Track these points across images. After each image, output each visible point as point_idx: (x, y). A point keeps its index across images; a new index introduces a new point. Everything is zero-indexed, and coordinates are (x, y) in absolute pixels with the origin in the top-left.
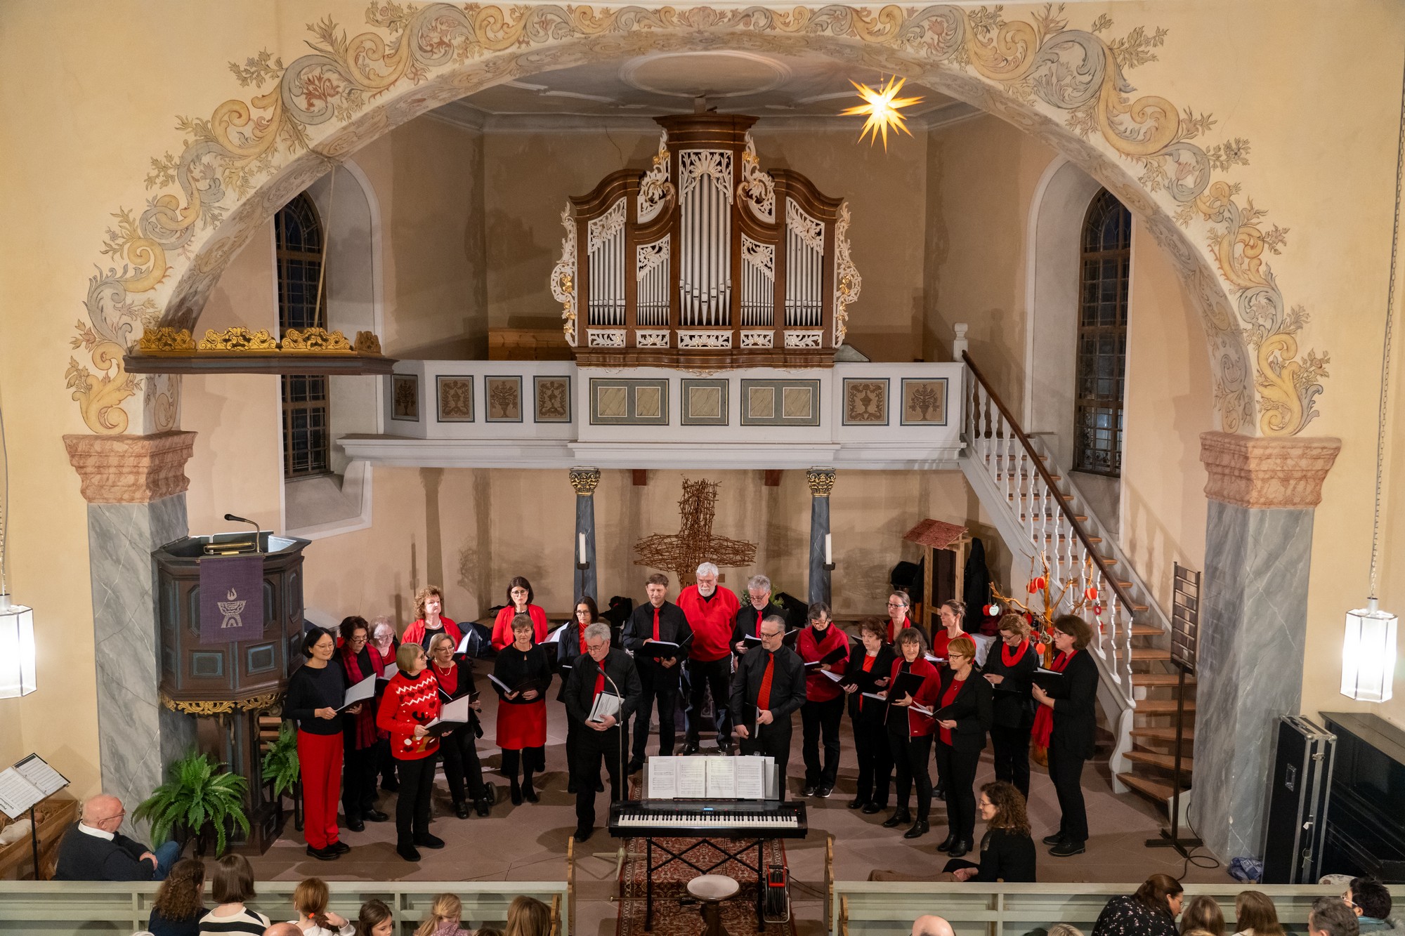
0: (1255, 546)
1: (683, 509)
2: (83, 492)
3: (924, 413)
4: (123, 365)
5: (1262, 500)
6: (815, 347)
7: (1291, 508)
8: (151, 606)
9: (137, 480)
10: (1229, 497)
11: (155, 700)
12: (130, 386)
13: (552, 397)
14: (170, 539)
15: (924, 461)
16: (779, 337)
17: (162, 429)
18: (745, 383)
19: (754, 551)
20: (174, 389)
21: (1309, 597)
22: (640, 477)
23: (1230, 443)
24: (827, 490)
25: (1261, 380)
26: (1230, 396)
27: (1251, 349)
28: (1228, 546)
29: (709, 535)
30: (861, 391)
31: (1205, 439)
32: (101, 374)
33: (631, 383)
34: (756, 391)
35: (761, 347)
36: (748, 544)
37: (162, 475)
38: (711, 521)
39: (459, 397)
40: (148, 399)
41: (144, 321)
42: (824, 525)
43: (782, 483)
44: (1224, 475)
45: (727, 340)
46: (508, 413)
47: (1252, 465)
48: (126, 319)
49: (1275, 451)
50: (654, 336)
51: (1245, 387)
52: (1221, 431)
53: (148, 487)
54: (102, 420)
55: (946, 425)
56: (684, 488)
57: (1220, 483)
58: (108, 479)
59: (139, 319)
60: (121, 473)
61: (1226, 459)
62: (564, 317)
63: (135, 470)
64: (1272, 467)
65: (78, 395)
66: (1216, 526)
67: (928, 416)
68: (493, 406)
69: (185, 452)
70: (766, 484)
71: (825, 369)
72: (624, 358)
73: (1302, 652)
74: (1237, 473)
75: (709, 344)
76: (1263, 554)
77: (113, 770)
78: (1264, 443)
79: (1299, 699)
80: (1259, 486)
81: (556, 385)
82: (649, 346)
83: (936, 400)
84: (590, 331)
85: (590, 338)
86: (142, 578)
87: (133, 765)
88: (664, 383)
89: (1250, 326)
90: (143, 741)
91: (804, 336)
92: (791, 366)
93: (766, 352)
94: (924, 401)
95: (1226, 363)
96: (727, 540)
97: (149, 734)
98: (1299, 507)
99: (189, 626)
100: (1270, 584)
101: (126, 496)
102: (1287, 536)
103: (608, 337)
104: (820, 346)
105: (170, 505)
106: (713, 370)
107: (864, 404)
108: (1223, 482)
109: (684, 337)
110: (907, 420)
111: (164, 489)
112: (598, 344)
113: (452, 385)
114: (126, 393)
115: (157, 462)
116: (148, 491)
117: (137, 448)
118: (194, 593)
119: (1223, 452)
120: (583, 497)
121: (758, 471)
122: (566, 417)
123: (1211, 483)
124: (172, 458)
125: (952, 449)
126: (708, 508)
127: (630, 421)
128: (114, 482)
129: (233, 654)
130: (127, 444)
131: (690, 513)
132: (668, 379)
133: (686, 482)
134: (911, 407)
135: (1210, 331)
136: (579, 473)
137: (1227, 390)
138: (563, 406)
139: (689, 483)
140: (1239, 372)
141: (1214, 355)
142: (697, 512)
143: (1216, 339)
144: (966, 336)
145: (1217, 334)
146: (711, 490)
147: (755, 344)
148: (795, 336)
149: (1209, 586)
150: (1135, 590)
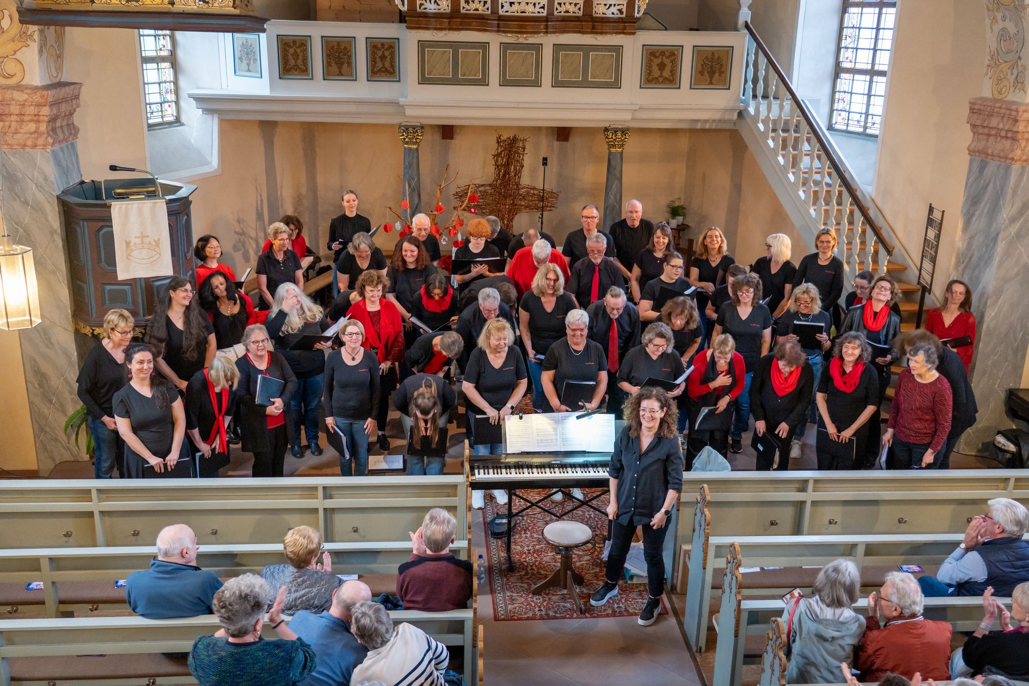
0: (1013, 196)
1: (497, 161)
3: (711, 78)
4: (16, 16)
5: (1024, 157)
6: (620, 16)
8: (60, 243)
9: (38, 128)
10: (993, 155)
11: (70, 327)
12: (24, 37)
13: (383, 58)
14: (69, 183)
15: (706, 121)
16: (588, 6)
17: (57, 80)
18: (557, 47)
19: (556, 198)
20: (60, 38)
22: (447, 132)
23: (1000, 108)
24: (623, 145)
26: (1003, 65)
28: (987, 196)
29: (518, 184)
30: (658, 57)
31: (975, 104)
33: (455, 46)
34: (567, 55)
35: (571, 14)
36: (552, 192)
37: (58, 124)
38: (520, 171)
39: (298, 55)
40: (41, 51)
42: (618, 176)
43: (571, 139)
44: (989, 135)
45: (543, 7)
46: (343, 71)
47: (1021, 127)
51: (1020, 58)
52: (991, 96)
53: (49, 135)
55: (729, 89)
56: (498, 142)
57: (984, 142)
58: (10, 127)
60: (22, 121)
61: (994, 122)
63: (35, 118)
66: (976, 179)
67: (714, 81)
68: (329, 64)
69: (74, 102)
70: (558, 140)
71: (628, 36)
72: (449, 22)
74: (1003, 133)
75: (527, 11)
76: (1018, 204)
77: (37, 386)
80: (1023, 146)
81: (386, 46)
82: (472, 12)
83: (722, 66)
85: (418, 2)
86: (50, 218)
87: (55, 381)
88: (484, 46)
90: (62, 361)
91: (611, 5)
92: (597, 33)
93: (577, 19)
94: (711, 67)
95: (1003, 35)
96: (534, 189)
97: (66, 354)
99: (99, 261)
100: (1020, 230)
101: (29, 143)
104: (624, 15)
105: (66, 151)
106: (528, 35)
107: (659, 69)
108: (987, 141)
109: (504, 4)
110: (696, 84)
111: (61, 137)
112: (426, 9)
113: (292, 44)
114: (21, 44)
115: (55, 111)
116: (49, 138)
117: (37, 98)
118: (102, 232)
119: (992, 116)
120: (410, 149)
121: (552, 128)
122: (395, 76)
123: (975, 143)
124: (64, 107)
125: (732, 110)
126: (518, 161)
127: (455, 81)
128: (16, 129)
129: (141, 288)
130: (26, 93)
131: (502, 165)
132: (488, 43)
133: (500, 138)
134: (700, 72)
135: (991, 6)
136: (407, 128)
137: (1001, 61)
138: (393, 66)
139: (502, 138)
140: (1016, 44)
141: (992, 29)
142: (508, 164)
143: (996, 13)
144: (750, 8)
145: (998, 9)
146: (521, 145)
147: (567, 12)
148: (603, 5)
149: (964, 230)
150: (884, 232)
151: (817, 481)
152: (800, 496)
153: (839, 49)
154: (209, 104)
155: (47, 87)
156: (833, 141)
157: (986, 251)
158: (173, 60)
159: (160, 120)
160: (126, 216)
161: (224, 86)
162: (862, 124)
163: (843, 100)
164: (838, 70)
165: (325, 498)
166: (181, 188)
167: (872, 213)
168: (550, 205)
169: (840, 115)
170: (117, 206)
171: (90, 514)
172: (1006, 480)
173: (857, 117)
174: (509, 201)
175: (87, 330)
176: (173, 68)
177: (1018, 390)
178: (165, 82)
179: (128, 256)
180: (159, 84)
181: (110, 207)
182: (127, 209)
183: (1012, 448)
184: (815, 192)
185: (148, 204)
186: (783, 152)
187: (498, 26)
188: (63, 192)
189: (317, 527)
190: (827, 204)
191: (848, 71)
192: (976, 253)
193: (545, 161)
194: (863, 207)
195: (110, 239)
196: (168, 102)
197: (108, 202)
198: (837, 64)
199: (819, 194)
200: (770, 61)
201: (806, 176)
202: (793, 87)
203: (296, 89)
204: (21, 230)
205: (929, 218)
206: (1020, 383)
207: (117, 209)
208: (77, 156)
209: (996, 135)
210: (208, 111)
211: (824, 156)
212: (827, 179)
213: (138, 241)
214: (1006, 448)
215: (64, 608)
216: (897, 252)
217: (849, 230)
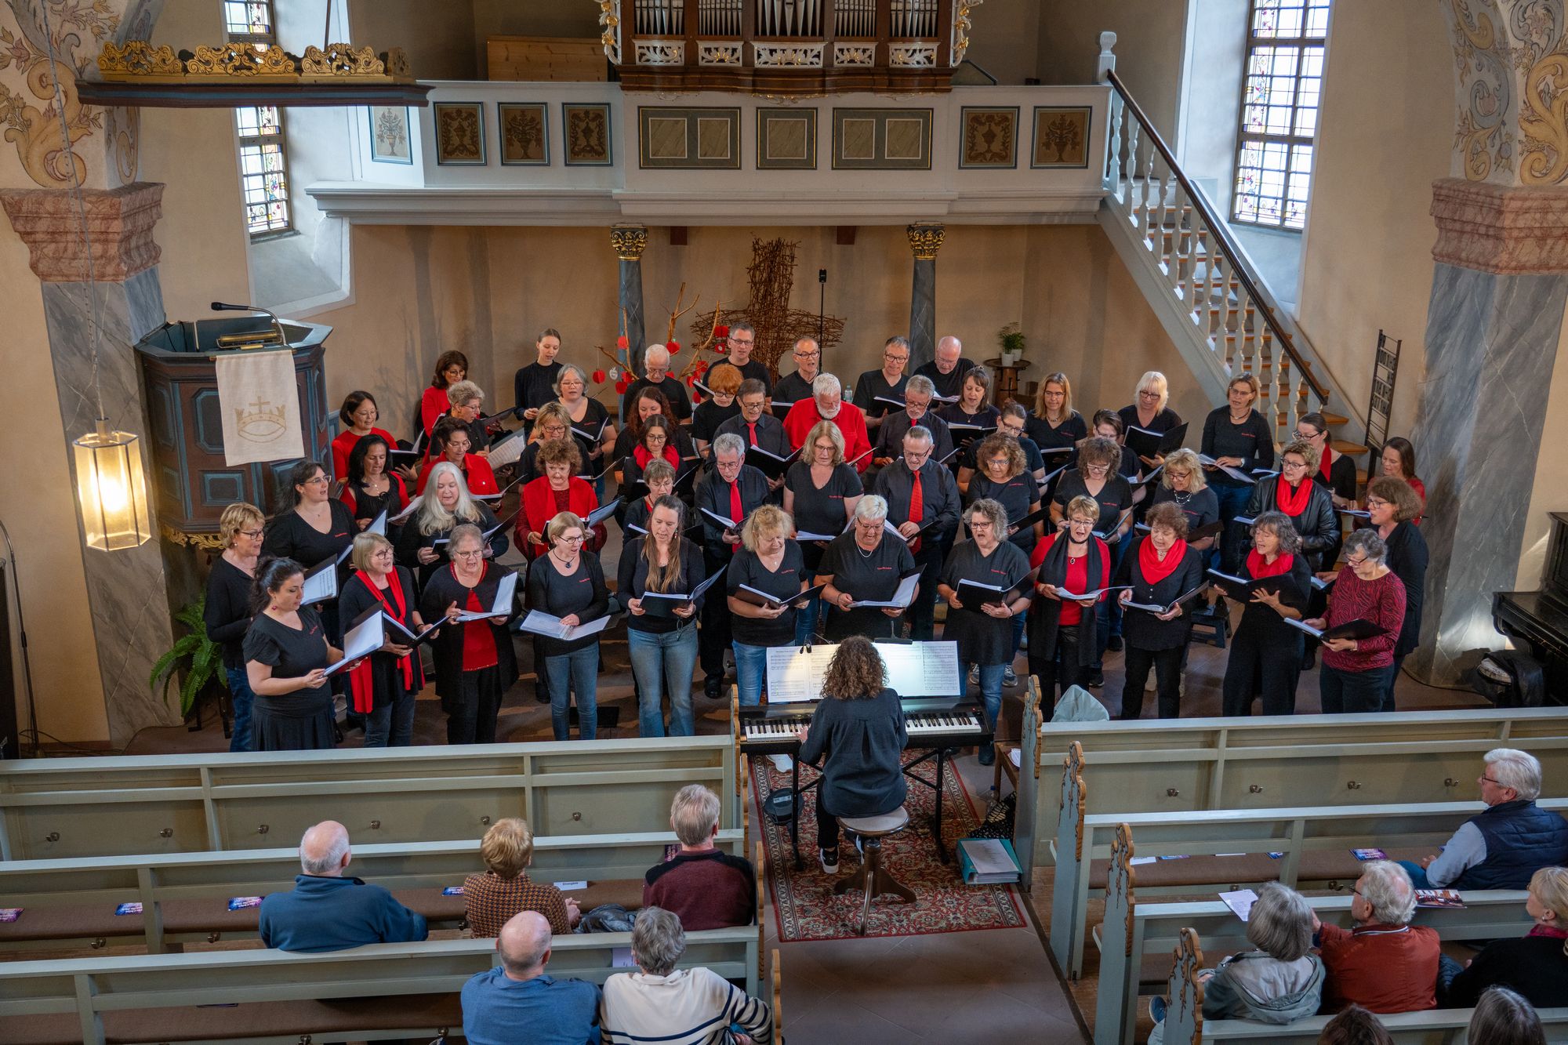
0: (1498, 321)
1: (754, 276)
2: (34, 267)
3: (1061, 152)
4: (74, 93)
5: (1514, 264)
6: (928, 65)
7: (1545, 272)
8: (138, 414)
9: (105, 251)
10: (1468, 260)
12: (85, 123)
13: (587, 131)
14: (149, 327)
15: (1054, 214)
16: (882, 53)
17: (129, 181)
18: (839, 113)
19: (840, 328)
20: (134, 123)
21: (1553, 381)
22: (678, 235)
23: (1477, 194)
24: (934, 250)
25: (1527, 113)
26: (1480, 133)
27: (1519, 77)
28: (1461, 320)
29: (784, 309)
30: (984, 124)
31: (1441, 188)
32: (42, 106)
33: (691, 112)
34: (853, 123)
35: (858, 65)
36: (834, 321)
37: (133, 243)
38: (788, 291)
39: (464, 131)
40: (108, 141)
41: (96, 30)
42: (930, 294)
44: (1462, 232)
45: (818, 56)
46: (530, 152)
47: (1507, 221)
48: (69, 27)
49: (1535, 204)
50: (721, 49)
51: (1503, 123)
52: (1464, 177)
53: (121, 259)
54: (50, 169)
55: (1087, 167)
56: (755, 250)
57: (1455, 243)
58: (65, 250)
59: (88, 28)
60: (83, 241)
61: (1469, 213)
62: (602, 21)
63: (102, 237)
64: (1529, 224)
65: (12, 134)
66: (1445, 295)
67: (1064, 156)
68: (509, 142)
69: (154, 211)
70: (838, 242)
71: (940, 95)
72: (683, 80)
73: (1537, 445)
74: (1482, 230)
75: (795, 61)
76: (1506, 329)
77: (107, 619)
78: (1524, 193)
79: (1528, 499)
80: (1511, 247)
81: (591, 116)
82: (714, 64)
83: (1076, 134)
84: (637, 43)
85: (638, 52)
86: (124, 379)
87: (133, 613)
88: (734, 113)
89: (1521, 45)
90: (143, 583)
91: (914, 51)
92: (895, 91)
93: (867, 71)
94: (1061, 137)
95: (1479, 90)
96: (808, 315)
97: (148, 573)
98: (1555, 272)
99: (197, 438)
100: (1510, 364)
101: (94, 272)
102: (1536, 307)
103: (662, 50)
104: (934, 65)
105: (144, 282)
106: (798, 96)
107: (986, 141)
108: (1460, 241)
109: (762, 52)
110: (1039, 161)
111: (138, 261)
112: (648, 60)
113: (454, 115)
114: (79, 133)
115: (129, 227)
116: (123, 265)
117: (104, 208)
118: (200, 398)
119: (1465, 205)
120: (628, 262)
121: (831, 228)
122: (605, 158)
123: (1442, 243)
124: (142, 220)
125: (1092, 197)
126: (784, 276)
127: (692, 163)
128: (75, 253)
129: (257, 475)
130: (90, 202)
131: (761, 282)
132: (740, 108)
133: (757, 243)
134: (1044, 144)
135: (1460, 50)
136: (623, 231)
137: (1476, 126)
138: (602, 144)
139: (761, 243)
140: (1497, 104)
141: (1462, 81)
142: (770, 280)
143: (1469, 60)
144: (1113, 50)
145: (1471, 54)
146: (788, 253)
147: (852, 61)
148: (903, 51)
149: (1429, 368)
150: (1314, 370)
151: (1231, 732)
152: (1208, 754)
153: (1242, 106)
154: (334, 202)
155: (119, 192)
156: (1237, 238)
157: (1462, 397)
158: (282, 140)
159: (265, 228)
160: (237, 374)
161: (357, 176)
162: (1279, 213)
163: (1250, 179)
164: (1242, 137)
165: (534, 772)
166: (309, 330)
167: (1296, 342)
168: (831, 337)
169: (1246, 201)
170: (225, 361)
171: (199, 804)
172: (1499, 724)
173: (1270, 203)
174: (772, 334)
175: (180, 539)
176: (282, 152)
177: (1512, 594)
178: (272, 173)
179: (240, 432)
180: (263, 175)
181: (214, 361)
182: (238, 364)
183: (1505, 677)
184: (1215, 313)
185: (267, 357)
186: (1167, 257)
187: (754, 84)
188: (142, 341)
189: (522, 816)
190: (1232, 331)
191: (1256, 137)
192: (1447, 399)
193: (823, 276)
194: (1284, 334)
195: (213, 408)
196: (276, 201)
197: (210, 354)
198: (1241, 127)
199: (1220, 315)
200: (1145, 127)
201: (1201, 290)
202: (1179, 162)
203: (463, 180)
204: (82, 397)
205: (1379, 351)
206: (1514, 585)
207: (224, 364)
208: (159, 287)
209: (1472, 233)
210: (333, 214)
211: (1225, 263)
212: (1232, 295)
213: (255, 410)
214: (1497, 678)
215: (169, 938)
216: (1332, 397)
217: (1263, 367)
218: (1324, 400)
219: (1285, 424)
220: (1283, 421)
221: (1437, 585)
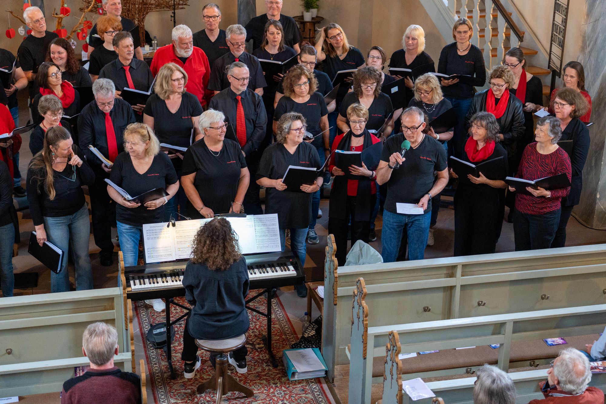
149: (589, 13)
150: (514, 18)
151: (464, 266)
152: (449, 282)
192: (600, 35)
205: (556, 3)
216: (527, 37)
217: (481, 17)
218: (521, 38)
219: (496, 56)
220: (494, 54)
221: (596, 161)
